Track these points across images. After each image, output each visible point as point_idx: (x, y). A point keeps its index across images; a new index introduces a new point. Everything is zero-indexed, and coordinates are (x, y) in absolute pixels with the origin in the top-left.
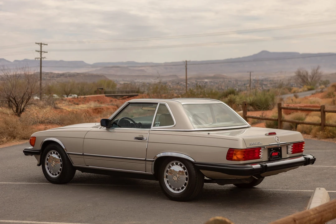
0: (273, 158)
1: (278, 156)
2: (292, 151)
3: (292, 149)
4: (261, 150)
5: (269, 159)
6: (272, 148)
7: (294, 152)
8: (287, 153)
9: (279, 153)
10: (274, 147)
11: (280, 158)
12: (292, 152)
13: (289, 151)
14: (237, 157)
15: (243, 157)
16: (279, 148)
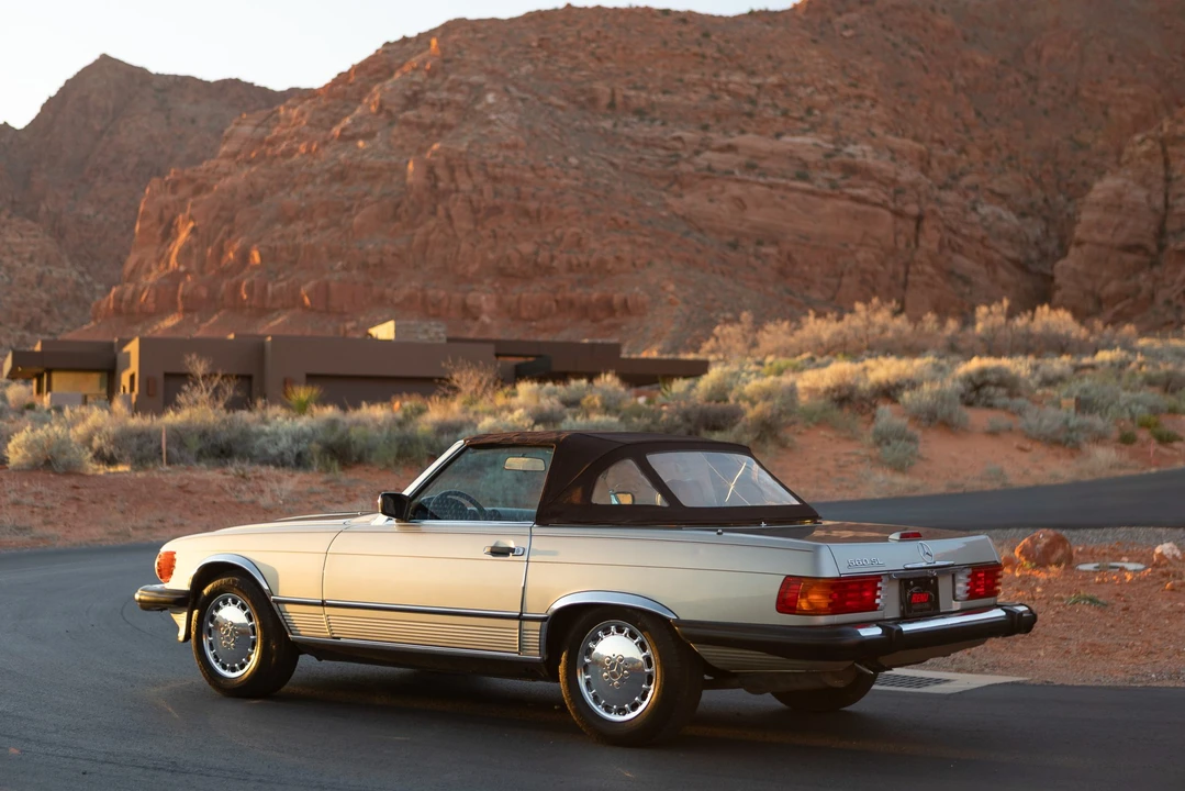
0: (916, 611)
1: (927, 605)
2: (968, 592)
3: (968, 584)
4: (879, 585)
5: (902, 612)
6: (910, 580)
7: (972, 595)
8: (954, 598)
9: (930, 596)
10: (917, 576)
11: (934, 611)
12: (967, 595)
13: (958, 592)
14: (810, 603)
15: (830, 605)
16: (930, 579)
